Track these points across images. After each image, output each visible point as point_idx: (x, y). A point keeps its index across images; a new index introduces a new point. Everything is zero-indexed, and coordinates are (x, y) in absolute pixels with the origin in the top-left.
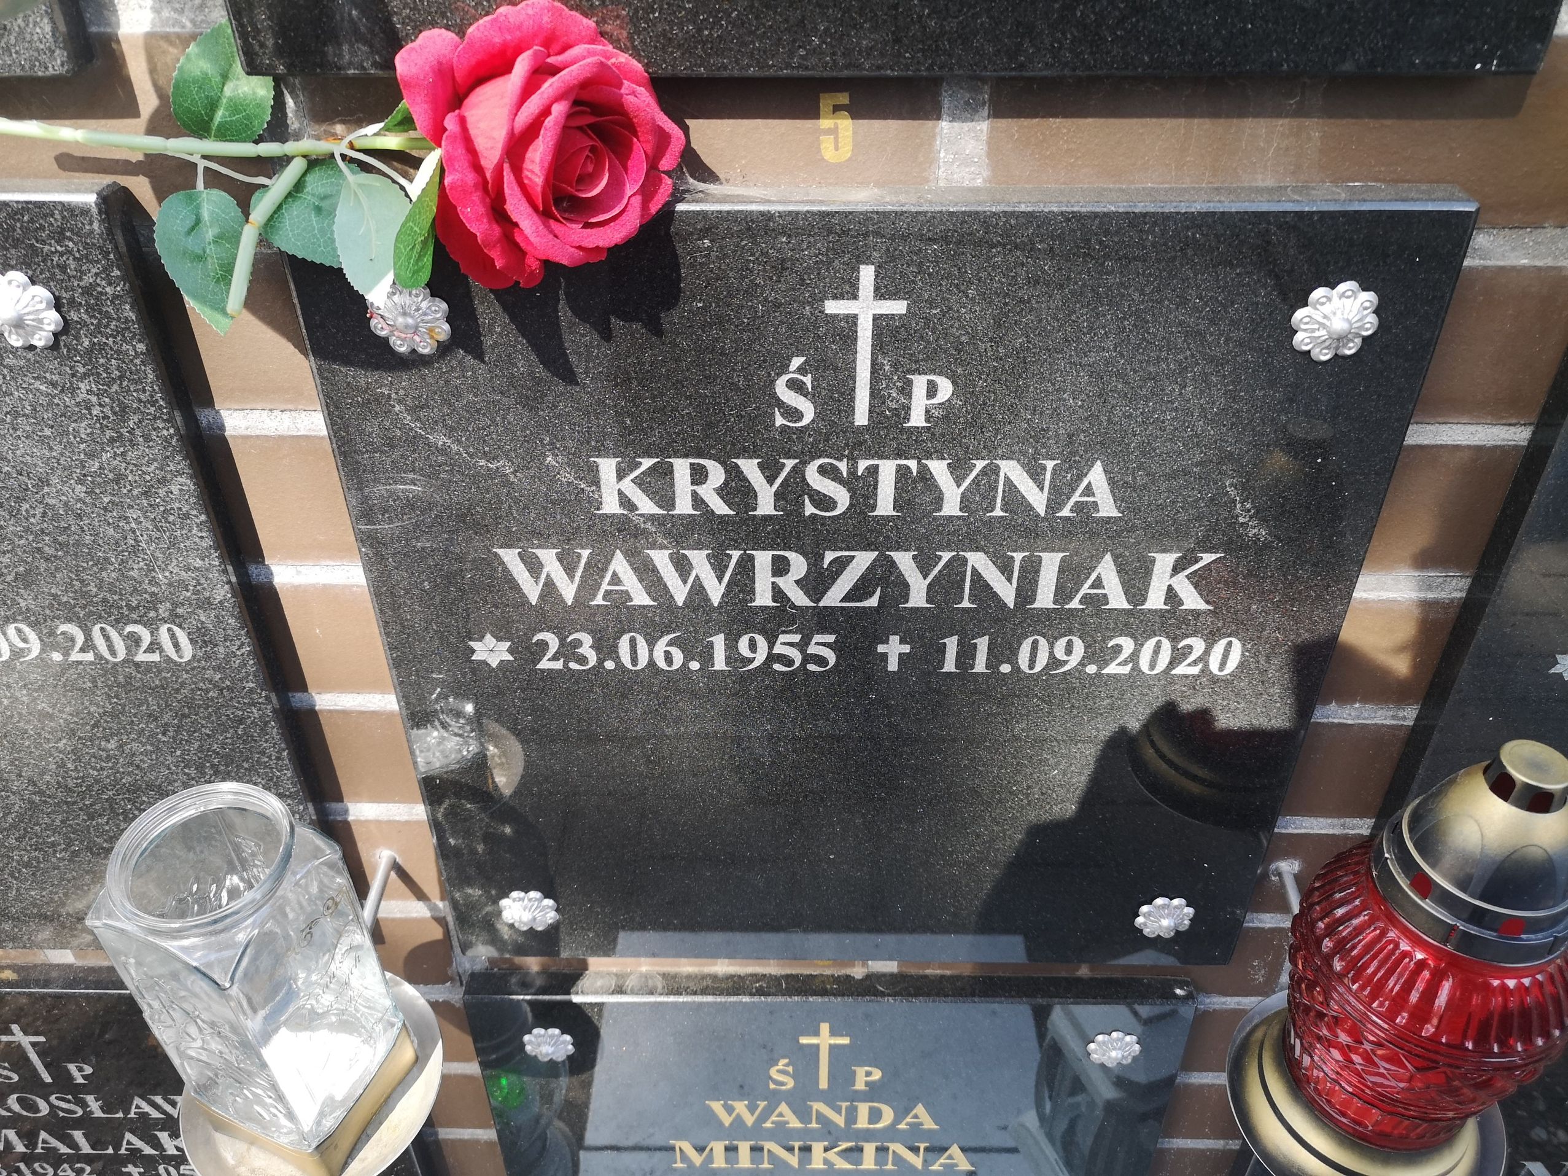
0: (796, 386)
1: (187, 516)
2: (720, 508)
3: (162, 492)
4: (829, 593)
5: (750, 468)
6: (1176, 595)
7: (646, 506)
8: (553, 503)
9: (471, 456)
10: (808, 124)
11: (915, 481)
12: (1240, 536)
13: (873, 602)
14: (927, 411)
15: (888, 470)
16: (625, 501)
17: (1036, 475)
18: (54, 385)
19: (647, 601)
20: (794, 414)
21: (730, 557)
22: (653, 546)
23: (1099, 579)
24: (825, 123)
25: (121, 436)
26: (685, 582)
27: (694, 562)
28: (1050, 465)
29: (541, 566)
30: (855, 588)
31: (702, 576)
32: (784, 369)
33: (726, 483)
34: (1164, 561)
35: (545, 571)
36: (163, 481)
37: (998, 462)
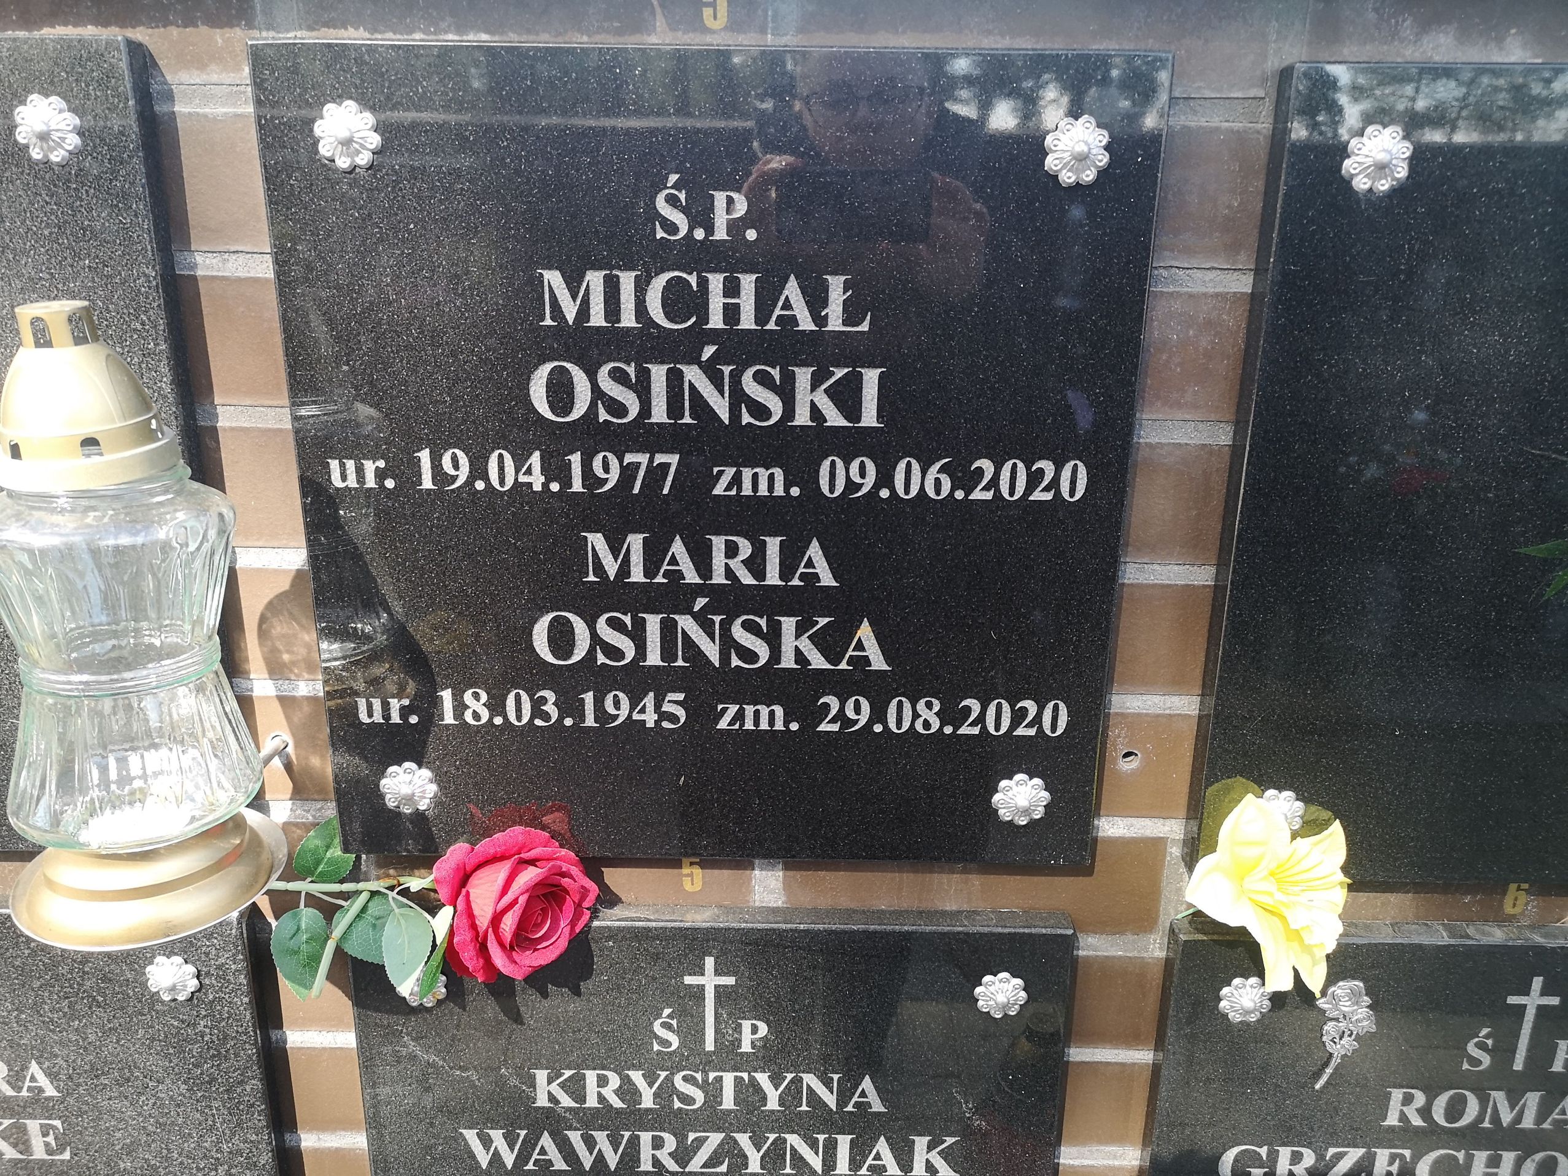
0: (667, 1026)
1: (252, 1106)
2: (617, 1103)
3: (239, 1090)
4: (692, 1162)
5: (637, 1077)
6: (933, 1166)
7: (566, 1101)
8: (503, 1099)
9: (451, 1069)
10: (676, 871)
11: (747, 1087)
12: (969, 1126)
13: (723, 1168)
14: (752, 1043)
15: (729, 1079)
16: (552, 1098)
17: (828, 1083)
18: (183, 1022)
19: (565, 1167)
20: (666, 1043)
21: (623, 1136)
22: (570, 1128)
23: (878, 1153)
24: (686, 871)
25: (220, 1053)
26: (591, 1154)
27: (598, 1140)
28: (836, 1077)
29: (492, 1141)
30: (711, 1158)
31: (603, 1149)
32: (659, 1016)
33: (620, 1087)
34: (921, 1143)
35: (494, 1145)
36: (241, 1083)
37: (801, 1075)
